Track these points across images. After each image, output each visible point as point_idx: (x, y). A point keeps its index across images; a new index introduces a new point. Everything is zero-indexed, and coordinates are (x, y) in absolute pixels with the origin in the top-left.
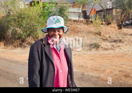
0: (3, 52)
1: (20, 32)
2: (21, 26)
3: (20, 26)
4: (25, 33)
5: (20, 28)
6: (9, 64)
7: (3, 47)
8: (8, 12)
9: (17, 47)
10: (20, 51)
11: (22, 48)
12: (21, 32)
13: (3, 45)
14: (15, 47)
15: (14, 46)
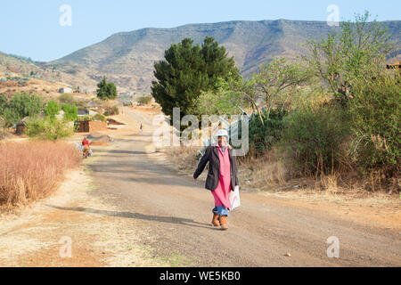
0: (336, 202)
1: (384, 147)
2: (384, 130)
3: (382, 130)
4: (396, 151)
5: (382, 135)
6: (366, 237)
7: (335, 189)
8: (340, 91)
9: (376, 190)
10: (385, 201)
11: (390, 192)
12: (387, 147)
13: (335, 183)
14: (370, 190)
15: (366, 188)
